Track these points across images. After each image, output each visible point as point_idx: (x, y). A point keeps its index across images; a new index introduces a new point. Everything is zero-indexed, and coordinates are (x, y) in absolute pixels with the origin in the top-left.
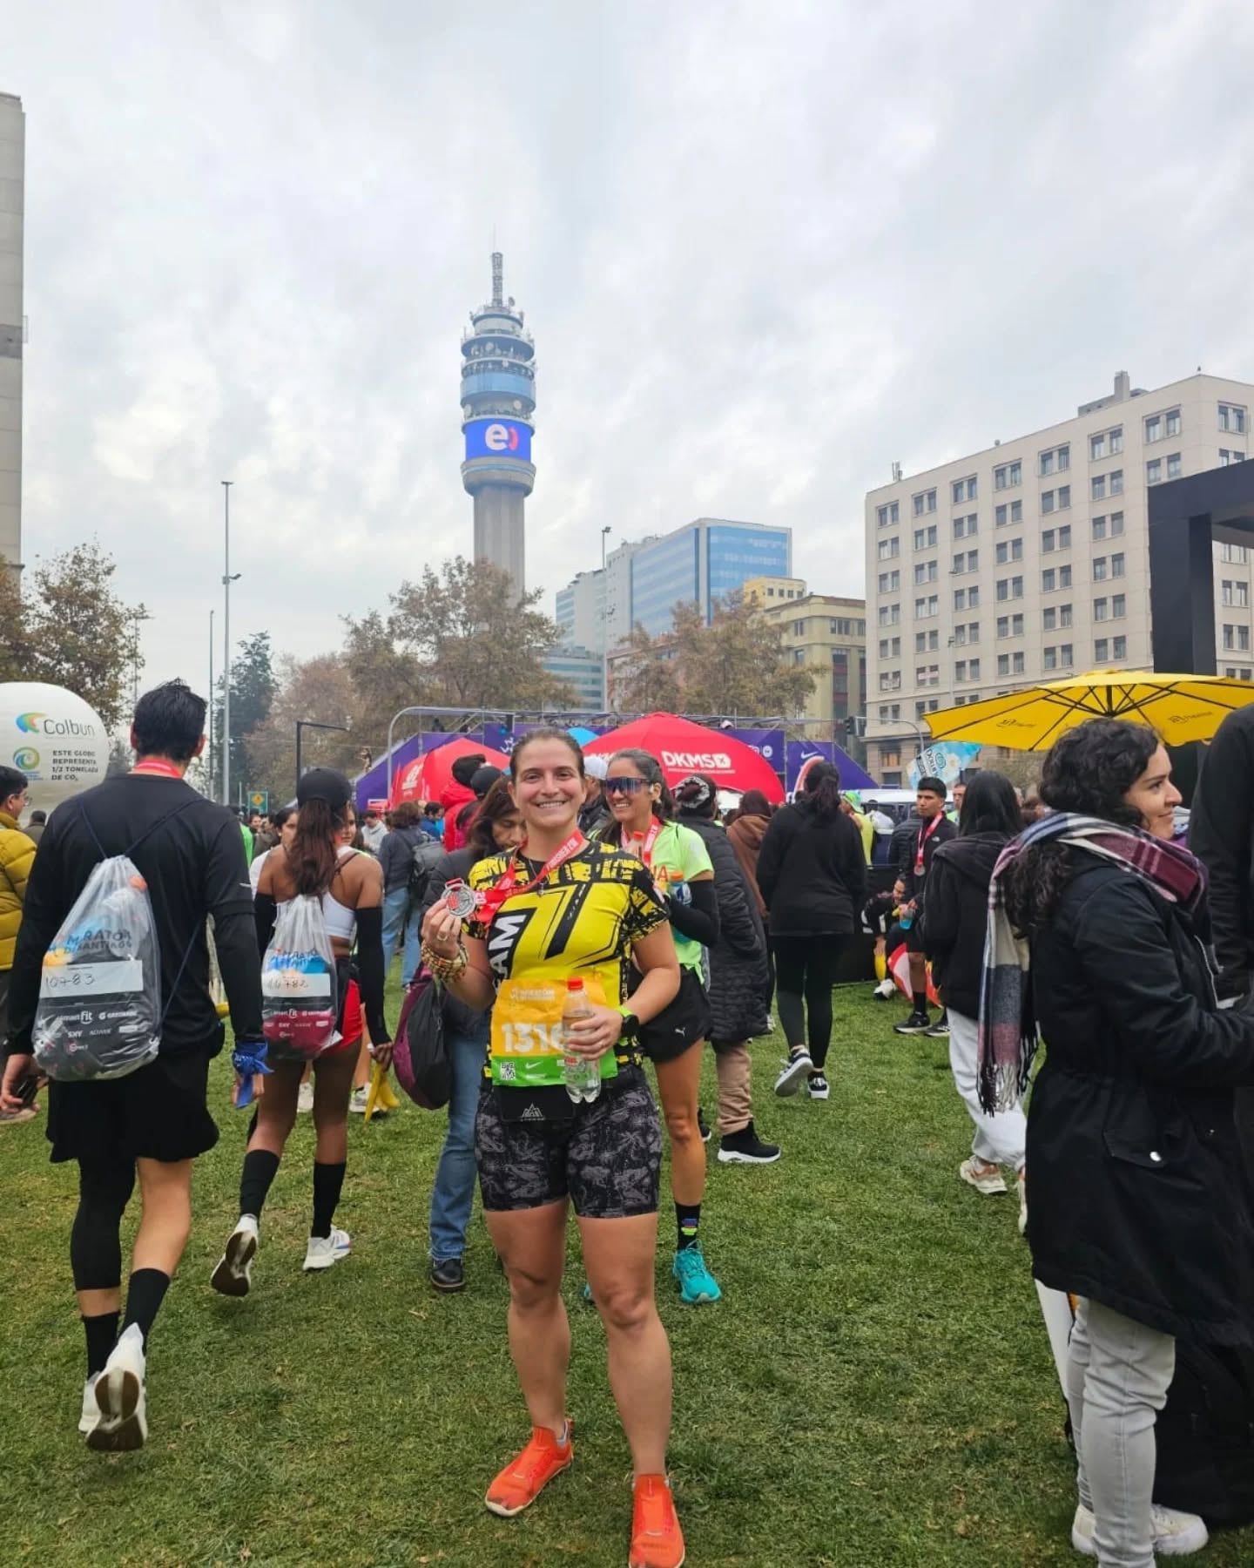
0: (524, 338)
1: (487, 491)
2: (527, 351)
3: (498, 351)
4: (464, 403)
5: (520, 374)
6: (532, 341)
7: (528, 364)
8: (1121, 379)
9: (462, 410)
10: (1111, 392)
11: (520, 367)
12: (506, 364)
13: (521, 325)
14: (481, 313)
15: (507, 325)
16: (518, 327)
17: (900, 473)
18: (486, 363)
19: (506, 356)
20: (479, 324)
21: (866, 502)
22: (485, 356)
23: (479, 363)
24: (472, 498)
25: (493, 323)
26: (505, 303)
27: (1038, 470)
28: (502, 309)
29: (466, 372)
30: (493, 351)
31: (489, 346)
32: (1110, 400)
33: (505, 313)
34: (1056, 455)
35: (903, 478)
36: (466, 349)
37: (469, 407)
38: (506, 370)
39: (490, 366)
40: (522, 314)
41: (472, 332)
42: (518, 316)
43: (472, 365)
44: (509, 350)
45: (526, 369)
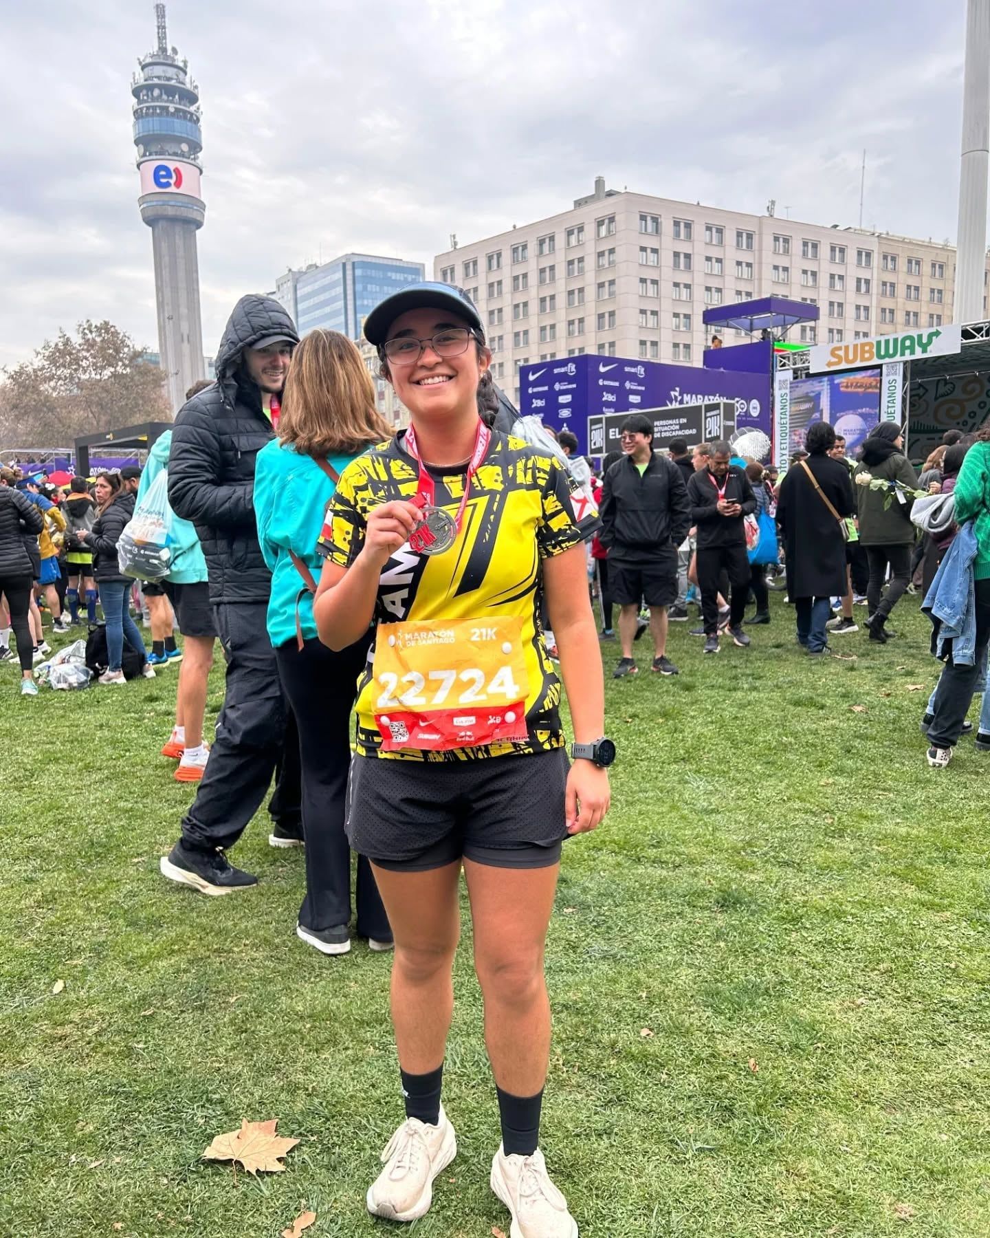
0: (188, 86)
1: (161, 224)
2: (192, 98)
3: (165, 97)
4: (137, 142)
5: (185, 118)
6: (196, 87)
7: (192, 109)
8: (599, 183)
9: (135, 148)
10: (593, 192)
11: (185, 112)
12: (172, 110)
13: (185, 73)
14: (149, 60)
15: (171, 72)
16: (182, 74)
17: (455, 243)
18: (154, 108)
19: (172, 102)
20: (146, 70)
21: (435, 264)
22: (153, 100)
23: (148, 108)
24: (151, 229)
25: (158, 70)
26: (169, 52)
27: (537, 252)
28: (167, 57)
29: (138, 114)
30: (159, 98)
31: (156, 92)
32: (592, 196)
33: (170, 62)
34: (547, 240)
35: (458, 247)
36: (136, 92)
37: (141, 147)
38: (173, 115)
39: (158, 111)
40: (185, 62)
41: (140, 77)
42: (181, 65)
43: (141, 109)
44: (174, 97)
45: (192, 114)
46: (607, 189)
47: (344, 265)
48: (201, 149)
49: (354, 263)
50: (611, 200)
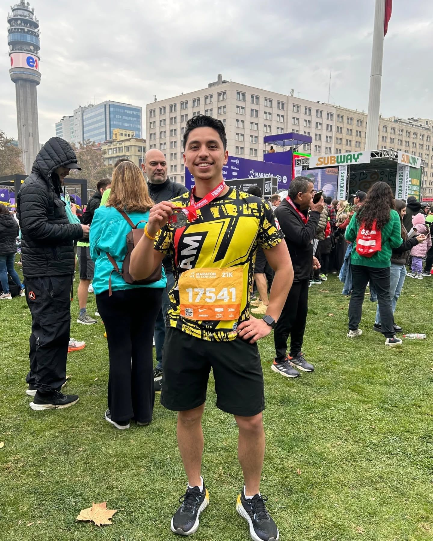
0: (34, 20)
1: (20, 82)
2: (36, 26)
3: (23, 24)
4: (9, 44)
5: (32, 34)
6: (38, 21)
7: (36, 30)
8: (220, 77)
9: (9, 47)
10: (217, 80)
11: (32, 32)
12: (26, 30)
13: (33, 14)
14: (16, 7)
15: (26, 13)
16: (31, 15)
17: (156, 99)
18: (18, 29)
19: (26, 27)
20: (15, 11)
21: (147, 108)
22: (17, 26)
23: (15, 29)
24: (15, 84)
25: (20, 12)
26: (26, 4)
27: (192, 105)
28: (24, 6)
29: (10, 31)
30: (20, 24)
31: (19, 22)
32: (216, 83)
33: (25, 9)
34: (197, 100)
35: (157, 101)
36: (10, 21)
37: (11, 46)
38: (27, 33)
39: (20, 30)
40: (33, 9)
41: (12, 15)
42: (31, 10)
43: (12, 29)
44: (27, 25)
45: (35, 33)
46: (223, 80)
47: (105, 106)
48: (40, 49)
49: (110, 105)
50: (225, 84)
